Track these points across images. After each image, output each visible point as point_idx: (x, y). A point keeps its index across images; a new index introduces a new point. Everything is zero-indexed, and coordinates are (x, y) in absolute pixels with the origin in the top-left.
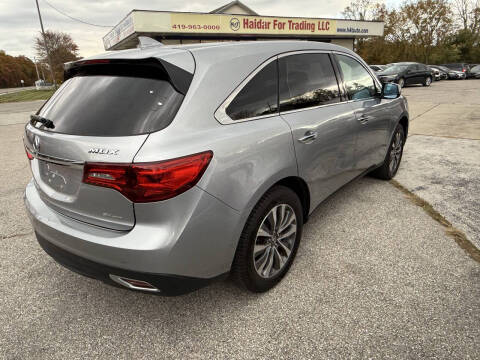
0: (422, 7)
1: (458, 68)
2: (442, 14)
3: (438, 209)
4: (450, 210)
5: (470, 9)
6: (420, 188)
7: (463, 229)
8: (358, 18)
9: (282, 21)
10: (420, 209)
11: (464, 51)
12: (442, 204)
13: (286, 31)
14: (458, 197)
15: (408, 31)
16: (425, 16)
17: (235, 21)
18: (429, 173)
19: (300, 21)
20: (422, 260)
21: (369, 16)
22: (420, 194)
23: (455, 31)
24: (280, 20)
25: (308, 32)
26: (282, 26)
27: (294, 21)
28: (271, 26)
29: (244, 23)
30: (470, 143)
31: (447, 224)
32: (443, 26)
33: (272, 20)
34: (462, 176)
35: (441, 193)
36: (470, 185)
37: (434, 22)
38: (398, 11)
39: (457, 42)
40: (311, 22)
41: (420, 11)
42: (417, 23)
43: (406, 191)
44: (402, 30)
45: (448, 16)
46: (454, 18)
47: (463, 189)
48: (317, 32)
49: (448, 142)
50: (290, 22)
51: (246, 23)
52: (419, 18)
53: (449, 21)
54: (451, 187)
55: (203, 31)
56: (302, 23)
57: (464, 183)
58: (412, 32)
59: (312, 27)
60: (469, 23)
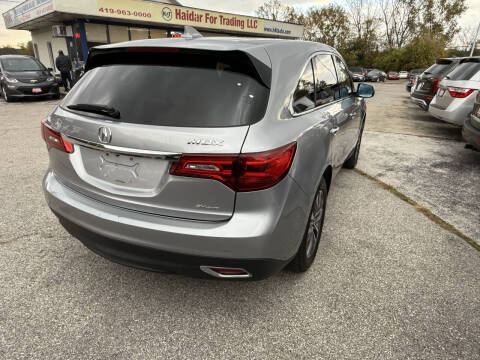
0: (325, 14)
1: (358, 71)
2: (342, 22)
3: (401, 191)
4: (410, 191)
5: (362, 21)
6: (380, 175)
7: (426, 206)
8: (271, 18)
9: (214, 15)
10: (388, 192)
11: (361, 57)
12: (402, 187)
13: (218, 26)
14: (410, 180)
15: (314, 35)
16: (327, 23)
17: (167, 11)
18: (381, 162)
19: (230, 18)
20: (411, 232)
21: (280, 17)
22: (383, 180)
23: (351, 38)
24: (211, 14)
25: (238, 29)
26: (213, 20)
27: (225, 17)
28: (203, 18)
29: (177, 14)
30: (396, 136)
31: (413, 204)
32: (343, 33)
33: (203, 14)
34: (406, 163)
35: (397, 178)
36: (415, 170)
37: (335, 29)
38: (305, 16)
39: (354, 49)
40: (241, 19)
41: (324, 18)
42: (321, 28)
43: (370, 178)
44: (309, 33)
45: (346, 24)
46: (351, 27)
47: (411, 174)
48: (246, 30)
49: (382, 136)
50: (221, 17)
51: (178, 14)
52: (323, 24)
53: (347, 29)
54: (403, 174)
55: (132, 17)
56: (232, 20)
57: (409, 170)
58: (318, 36)
59: (241, 23)
60: (362, 33)
